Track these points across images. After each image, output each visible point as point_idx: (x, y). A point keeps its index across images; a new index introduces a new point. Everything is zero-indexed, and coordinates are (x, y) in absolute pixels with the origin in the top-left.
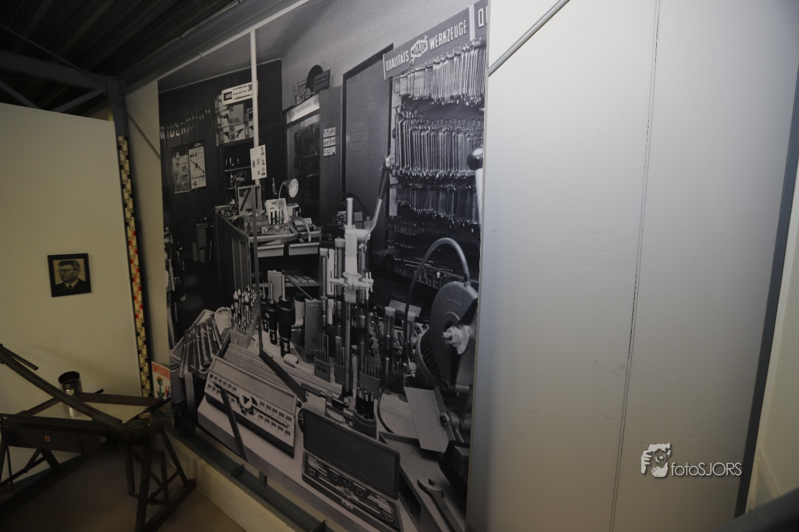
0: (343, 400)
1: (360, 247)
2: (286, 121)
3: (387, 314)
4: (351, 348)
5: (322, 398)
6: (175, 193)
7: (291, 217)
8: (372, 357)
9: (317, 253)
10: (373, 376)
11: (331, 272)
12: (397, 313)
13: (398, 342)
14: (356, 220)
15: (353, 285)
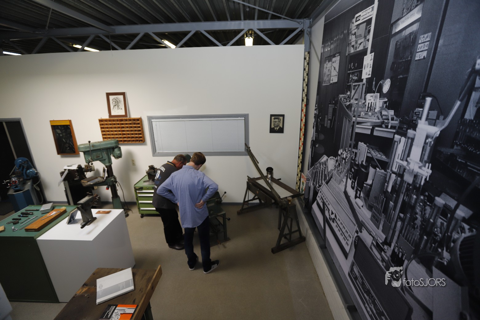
0: (383, 246)
1: (427, 141)
2: (392, 32)
3: (436, 202)
4: (399, 215)
5: (371, 236)
6: (323, 85)
7: (380, 107)
8: (413, 229)
9: (392, 137)
10: (410, 243)
11: (399, 154)
12: (446, 206)
13: (439, 229)
14: (430, 117)
15: (413, 170)
